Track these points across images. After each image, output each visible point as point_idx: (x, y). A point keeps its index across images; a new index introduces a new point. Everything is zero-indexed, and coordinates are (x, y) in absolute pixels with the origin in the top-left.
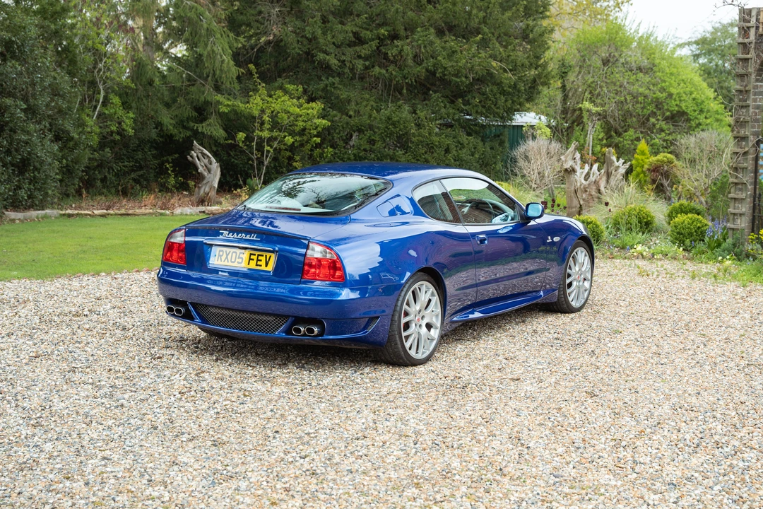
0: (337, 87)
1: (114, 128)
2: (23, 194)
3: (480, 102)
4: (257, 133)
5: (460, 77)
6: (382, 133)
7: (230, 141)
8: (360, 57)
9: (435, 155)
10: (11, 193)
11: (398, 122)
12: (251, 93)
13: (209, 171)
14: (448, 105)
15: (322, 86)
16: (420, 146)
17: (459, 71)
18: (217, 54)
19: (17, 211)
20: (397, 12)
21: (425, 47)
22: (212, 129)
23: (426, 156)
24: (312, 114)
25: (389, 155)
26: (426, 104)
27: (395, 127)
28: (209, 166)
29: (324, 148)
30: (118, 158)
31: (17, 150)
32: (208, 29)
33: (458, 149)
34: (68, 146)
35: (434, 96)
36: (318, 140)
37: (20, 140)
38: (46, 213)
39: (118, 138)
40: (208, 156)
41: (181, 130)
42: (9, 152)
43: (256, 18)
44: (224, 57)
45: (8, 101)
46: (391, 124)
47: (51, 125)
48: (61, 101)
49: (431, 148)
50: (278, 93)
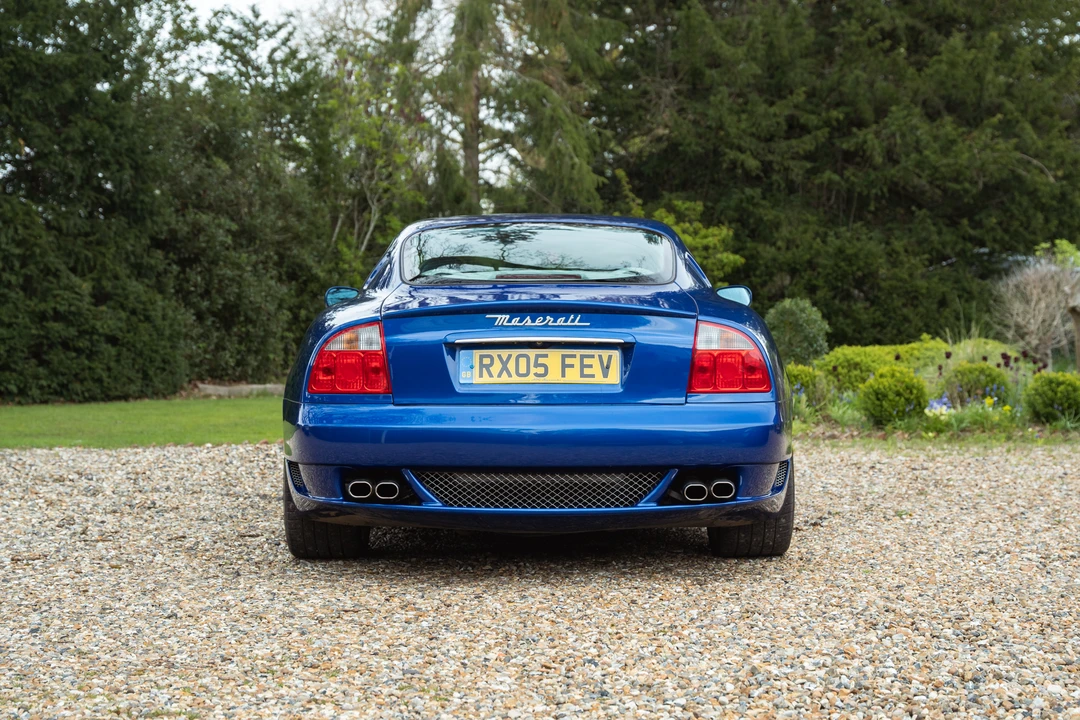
0: (757, 204)
2: (228, 358)
3: (1000, 223)
5: (962, 183)
6: (829, 274)
8: (796, 157)
9: (921, 309)
10: (208, 356)
11: (856, 255)
14: (945, 229)
15: (733, 203)
16: (895, 296)
17: (959, 173)
18: (564, 155)
19: (219, 384)
20: (858, 83)
21: (903, 136)
24: (715, 246)
26: (910, 230)
27: (851, 265)
31: (220, 292)
32: (552, 118)
34: (309, 289)
35: (921, 213)
37: (223, 276)
38: (265, 389)
42: (206, 294)
43: (638, 102)
44: (576, 160)
45: (205, 218)
46: (844, 260)
47: (281, 257)
48: (292, 220)
49: (913, 298)
50: (660, 212)
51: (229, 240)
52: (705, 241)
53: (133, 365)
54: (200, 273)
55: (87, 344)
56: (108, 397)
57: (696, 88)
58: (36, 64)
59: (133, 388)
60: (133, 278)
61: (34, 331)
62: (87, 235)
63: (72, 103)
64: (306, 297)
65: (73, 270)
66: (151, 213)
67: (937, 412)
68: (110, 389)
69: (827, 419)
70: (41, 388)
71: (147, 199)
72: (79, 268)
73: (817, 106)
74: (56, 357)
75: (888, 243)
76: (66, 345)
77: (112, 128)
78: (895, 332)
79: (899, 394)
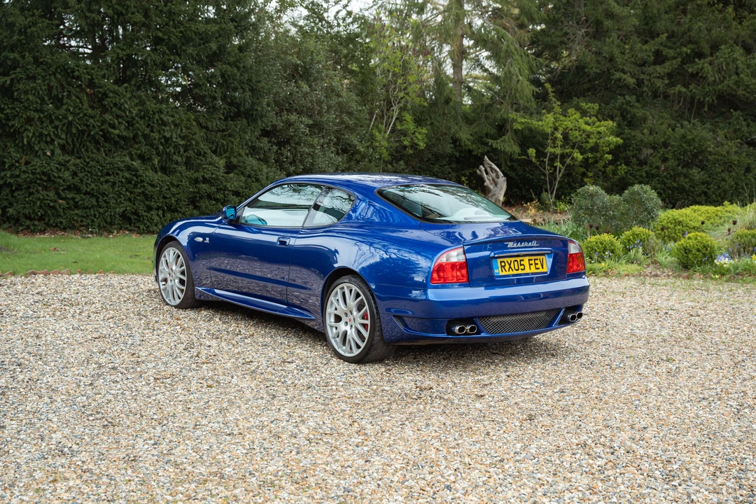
0: (633, 105)
1: (406, 143)
4: (550, 150)
6: (675, 151)
7: (523, 157)
8: (659, 76)
9: (734, 174)
11: (693, 140)
12: (544, 111)
13: (496, 184)
14: (752, 123)
15: (617, 105)
16: (717, 165)
18: (513, 75)
20: (700, 30)
21: (728, 64)
22: (506, 146)
23: (723, 175)
24: (605, 132)
25: (683, 173)
26: (729, 123)
27: (690, 146)
28: (496, 179)
29: (618, 165)
32: (507, 51)
34: (354, 158)
35: (736, 114)
36: (610, 157)
37: (303, 152)
39: (411, 152)
40: (496, 171)
41: (480, 146)
42: (293, 162)
43: (561, 40)
44: (520, 78)
45: (293, 117)
46: (685, 143)
47: (338, 139)
48: (346, 118)
49: (729, 166)
50: (572, 111)
51: (307, 131)
52: (599, 129)
54: (290, 150)
55: (222, 196)
57: (598, 32)
58: (195, 32)
60: (250, 156)
61: (191, 190)
62: (223, 131)
63: (215, 53)
64: (353, 163)
65: (215, 152)
66: (262, 117)
67: (722, 262)
69: (655, 262)
71: (259, 109)
72: (218, 150)
73: (675, 43)
74: (204, 204)
76: (209, 197)
77: (238, 68)
78: (716, 187)
79: (699, 250)
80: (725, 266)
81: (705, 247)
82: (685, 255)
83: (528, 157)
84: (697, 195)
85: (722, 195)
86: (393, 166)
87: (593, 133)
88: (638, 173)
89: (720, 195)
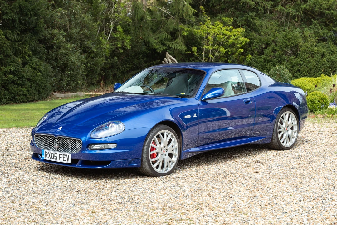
0: (254, 18)
1: (119, 45)
2: (64, 83)
4: (205, 47)
5: (330, 11)
6: (281, 45)
7: (189, 52)
9: (315, 58)
10: (57, 83)
11: (291, 38)
12: (200, 23)
14: (324, 28)
15: (244, 18)
16: (305, 53)
17: (330, 7)
19: (61, 93)
22: (178, 46)
23: (309, 59)
24: (238, 35)
26: (311, 28)
27: (289, 42)
29: (246, 55)
30: (123, 63)
31: (60, 59)
33: (330, 54)
34: (91, 56)
35: (315, 22)
36: (242, 50)
37: (62, 53)
38: (77, 94)
39: (122, 51)
40: (174, 61)
41: (161, 46)
42: (56, 60)
44: (185, 3)
45: (56, 31)
46: (287, 40)
47: (81, 44)
49: (312, 54)
50: (217, 23)
51: (64, 39)
52: (235, 33)
53: (36, 88)
54: (54, 52)
55: (21, 82)
56: (28, 101)
59: (36, 97)
61: (4, 78)
62: (19, 41)
65: (15, 54)
67: (332, 107)
68: (29, 98)
70: (6, 98)
72: (17, 53)
74: (11, 87)
75: (303, 33)
76: (13, 82)
78: (305, 67)
79: (319, 101)
80: (334, 109)
81: (322, 99)
82: (311, 104)
83: (192, 52)
84: (294, 72)
85: (309, 72)
86: (111, 60)
87: (231, 36)
88: (259, 60)
89: (308, 71)
